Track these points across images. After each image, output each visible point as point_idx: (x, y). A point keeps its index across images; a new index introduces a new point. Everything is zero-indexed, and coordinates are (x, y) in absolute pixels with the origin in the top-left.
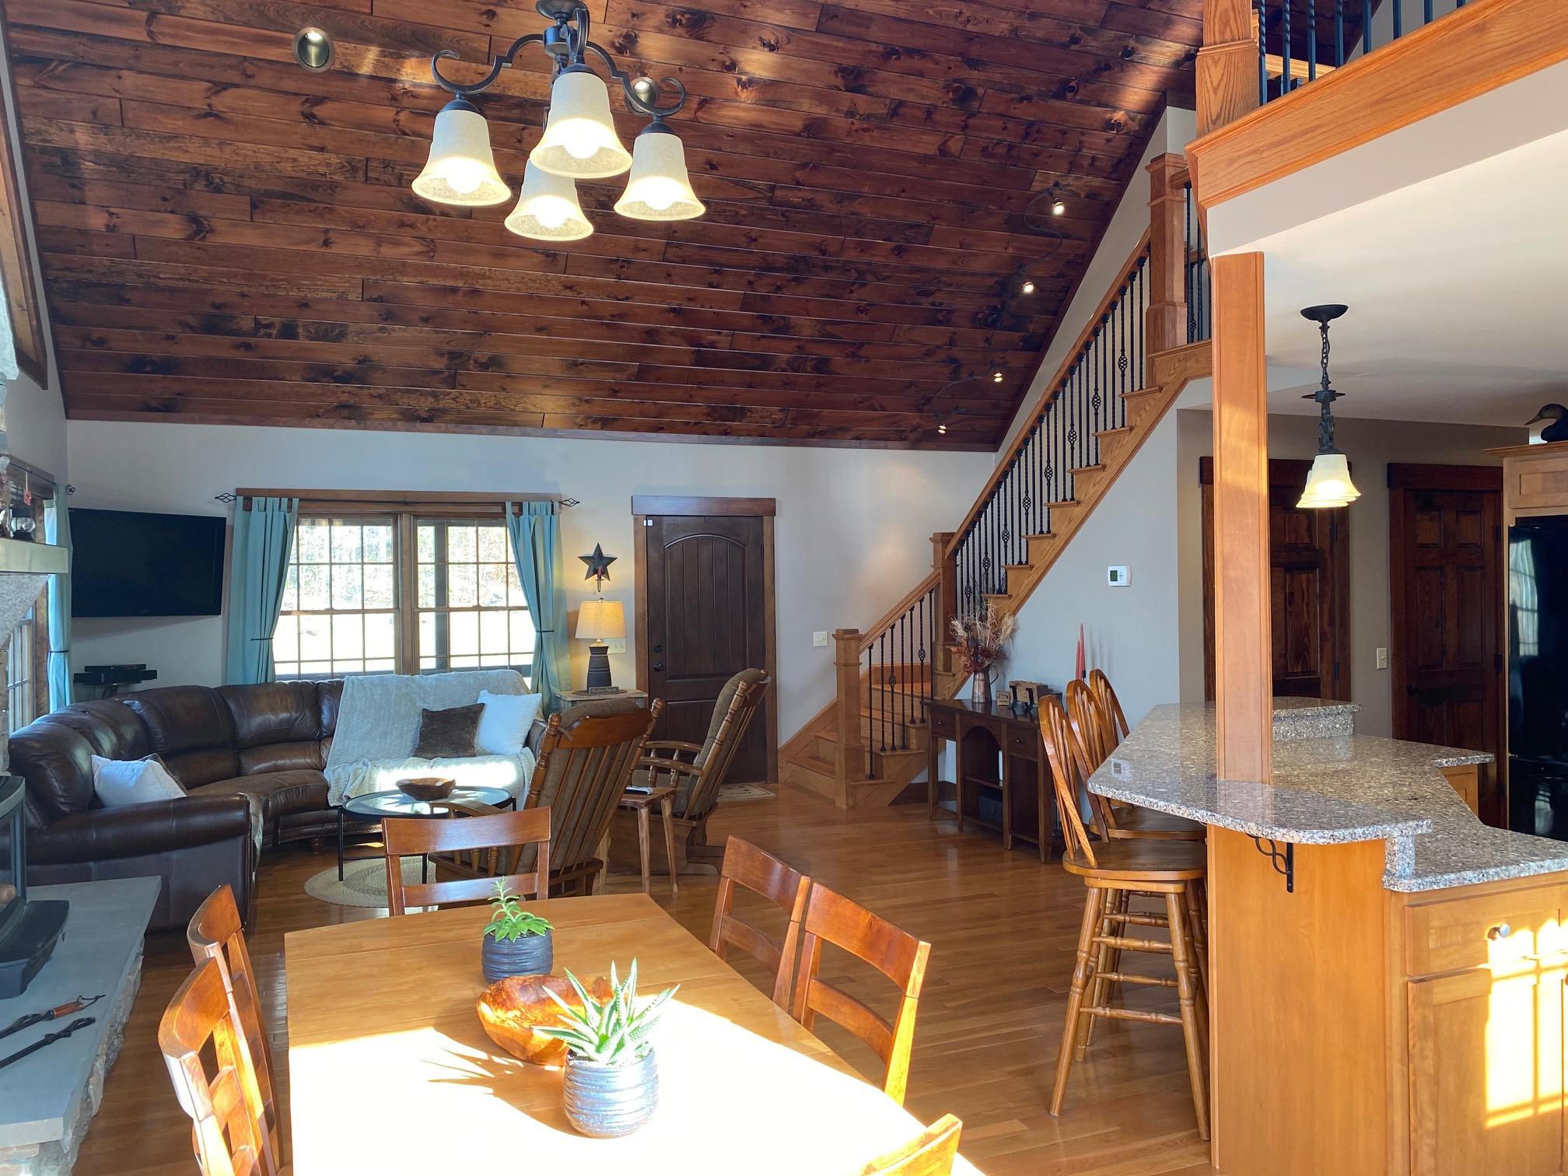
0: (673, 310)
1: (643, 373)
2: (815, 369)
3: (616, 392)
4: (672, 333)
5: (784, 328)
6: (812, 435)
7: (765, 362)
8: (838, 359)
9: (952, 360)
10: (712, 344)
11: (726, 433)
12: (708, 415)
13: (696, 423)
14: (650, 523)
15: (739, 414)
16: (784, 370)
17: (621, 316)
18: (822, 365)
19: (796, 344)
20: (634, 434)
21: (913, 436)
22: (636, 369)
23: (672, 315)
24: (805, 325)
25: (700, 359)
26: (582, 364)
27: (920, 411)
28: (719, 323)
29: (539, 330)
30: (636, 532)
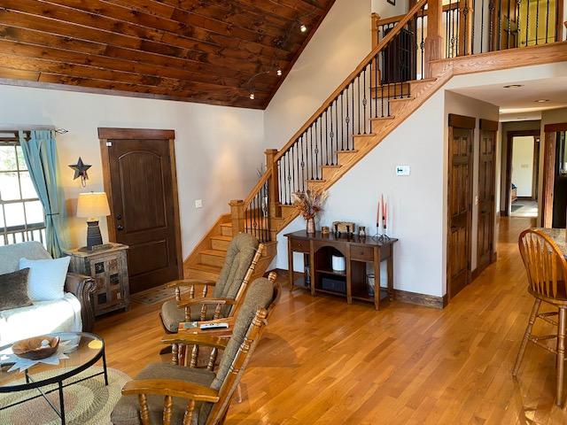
0: (134, 12)
1: (109, 51)
2: (201, 59)
3: (89, 61)
4: (130, 27)
5: (190, 34)
6: (189, 96)
7: (176, 52)
8: (212, 55)
9: (259, 62)
10: (151, 38)
11: (148, 92)
12: (141, 80)
13: (133, 85)
14: (110, 144)
15: (156, 81)
16: (185, 58)
17: (102, 11)
18: (204, 57)
19: (194, 43)
20: (96, 89)
21: (233, 99)
22: (105, 48)
23: (132, 15)
24: (201, 33)
25: (143, 46)
26: (71, 40)
27: (239, 87)
28: (159, 25)
29: (46, 13)
30: (102, 150)
